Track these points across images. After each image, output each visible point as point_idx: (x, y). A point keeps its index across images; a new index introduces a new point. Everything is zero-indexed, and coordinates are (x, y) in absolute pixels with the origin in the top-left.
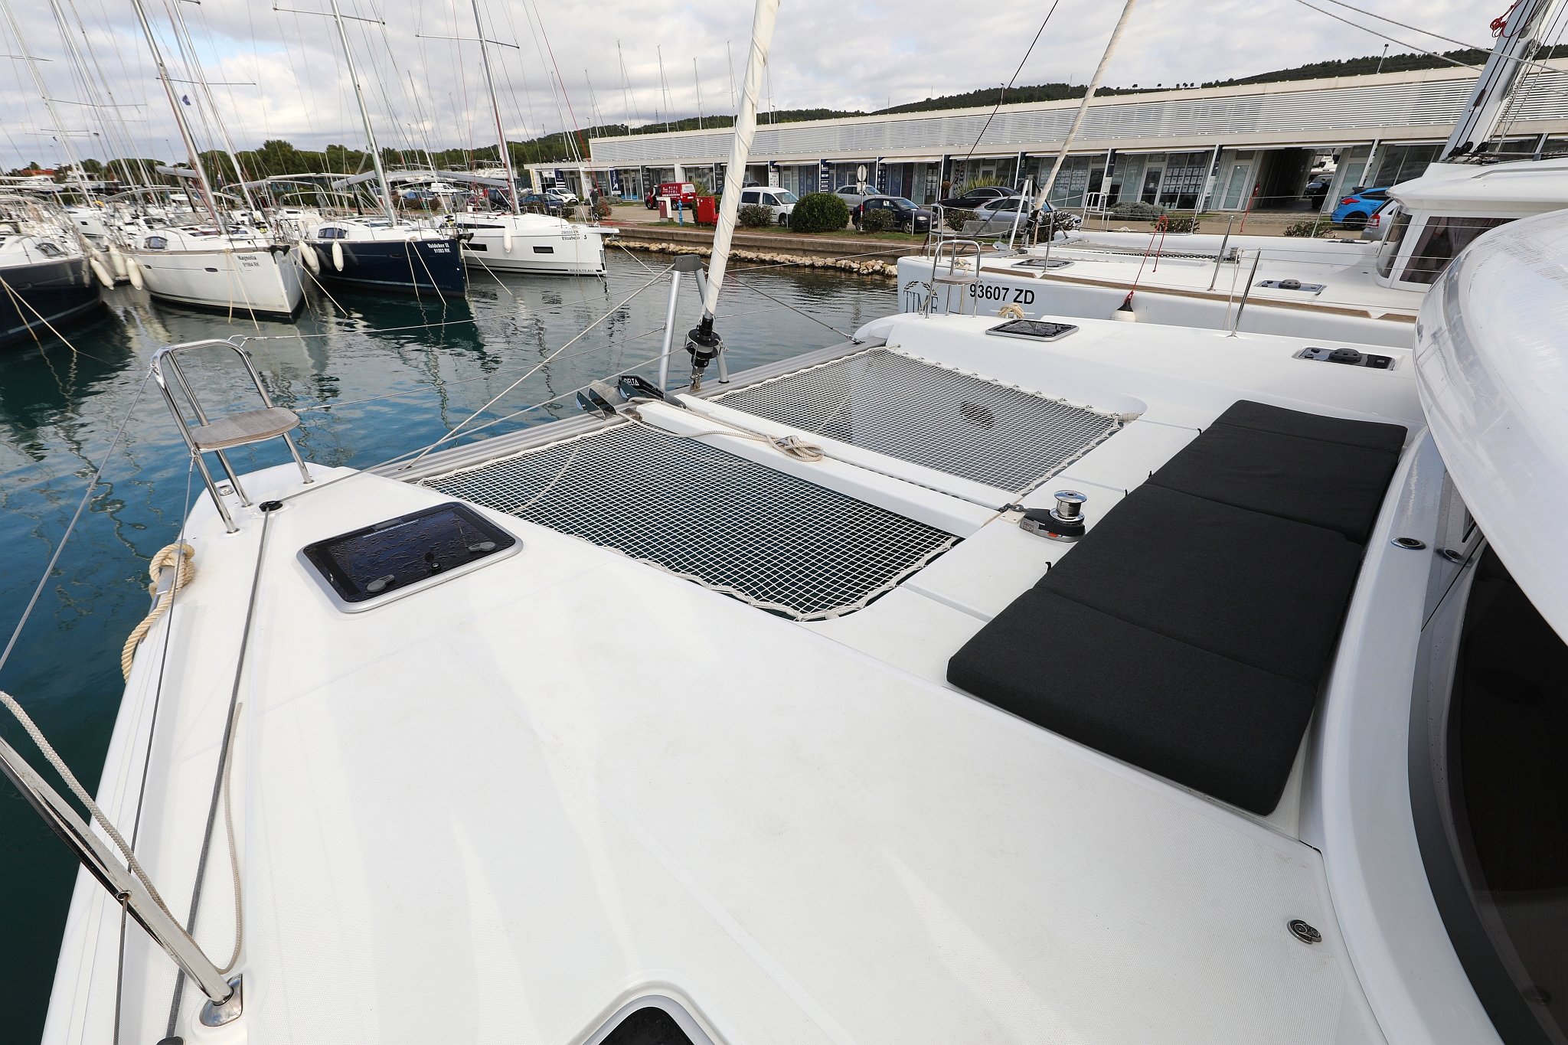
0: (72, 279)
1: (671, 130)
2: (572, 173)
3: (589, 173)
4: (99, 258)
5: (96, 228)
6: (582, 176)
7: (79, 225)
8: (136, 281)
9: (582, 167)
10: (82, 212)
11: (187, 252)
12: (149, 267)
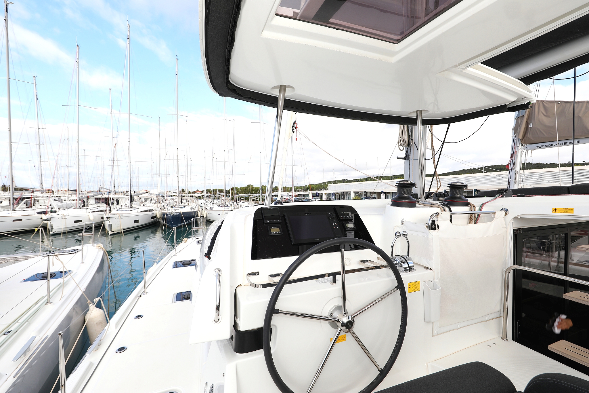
0: (193, 215)
1: (357, 181)
2: (321, 193)
3: (326, 194)
4: (200, 211)
5: (202, 205)
6: (324, 194)
7: (200, 204)
8: (205, 216)
9: (324, 192)
10: (202, 201)
11: (216, 210)
12: (208, 213)
